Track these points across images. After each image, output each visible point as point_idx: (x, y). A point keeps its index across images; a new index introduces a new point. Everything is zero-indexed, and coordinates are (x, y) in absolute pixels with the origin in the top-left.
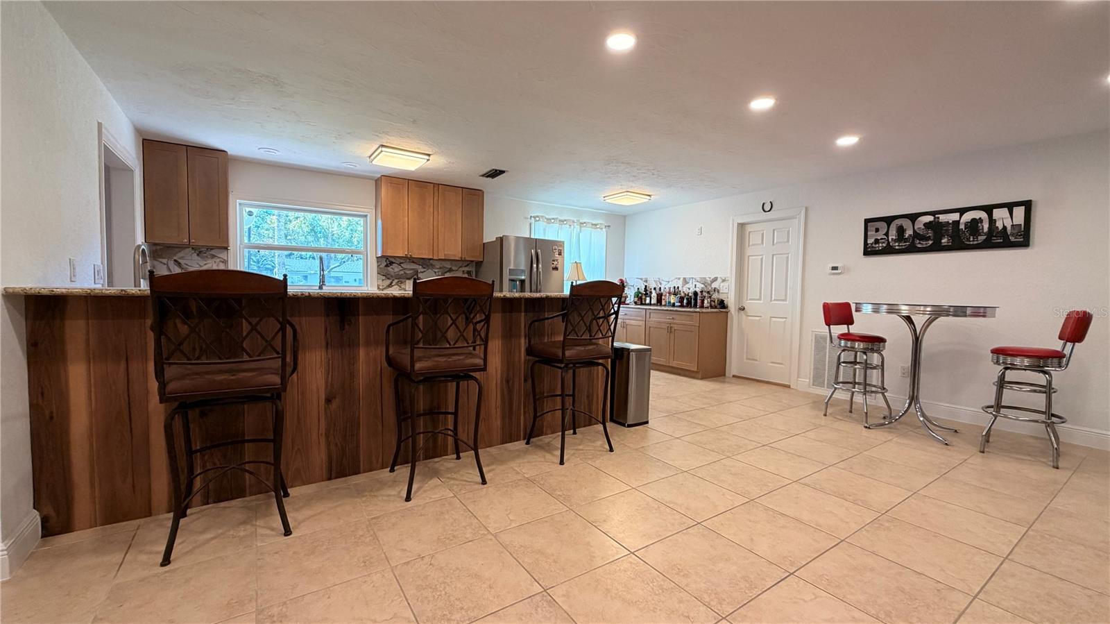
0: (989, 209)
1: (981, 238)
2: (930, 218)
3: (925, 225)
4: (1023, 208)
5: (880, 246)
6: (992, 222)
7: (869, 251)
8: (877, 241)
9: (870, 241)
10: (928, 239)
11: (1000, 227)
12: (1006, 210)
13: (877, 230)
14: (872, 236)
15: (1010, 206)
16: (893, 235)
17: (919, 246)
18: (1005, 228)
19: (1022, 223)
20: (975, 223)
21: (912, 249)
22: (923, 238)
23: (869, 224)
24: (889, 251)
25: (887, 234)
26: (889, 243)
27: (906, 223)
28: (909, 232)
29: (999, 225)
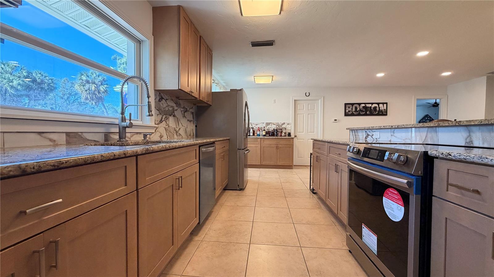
0: (378, 104)
1: (377, 112)
2: (364, 105)
3: (363, 107)
4: (386, 104)
5: (350, 113)
6: (379, 108)
7: (346, 115)
8: (349, 111)
9: (347, 111)
10: (363, 112)
11: (381, 110)
12: (382, 105)
13: (349, 107)
14: (348, 109)
16: (354, 110)
17: (361, 114)
19: (386, 109)
20: (375, 107)
21: (359, 115)
22: (362, 111)
23: (347, 105)
24: (352, 115)
25: (352, 109)
26: (353, 112)
27: (358, 106)
28: (358, 109)
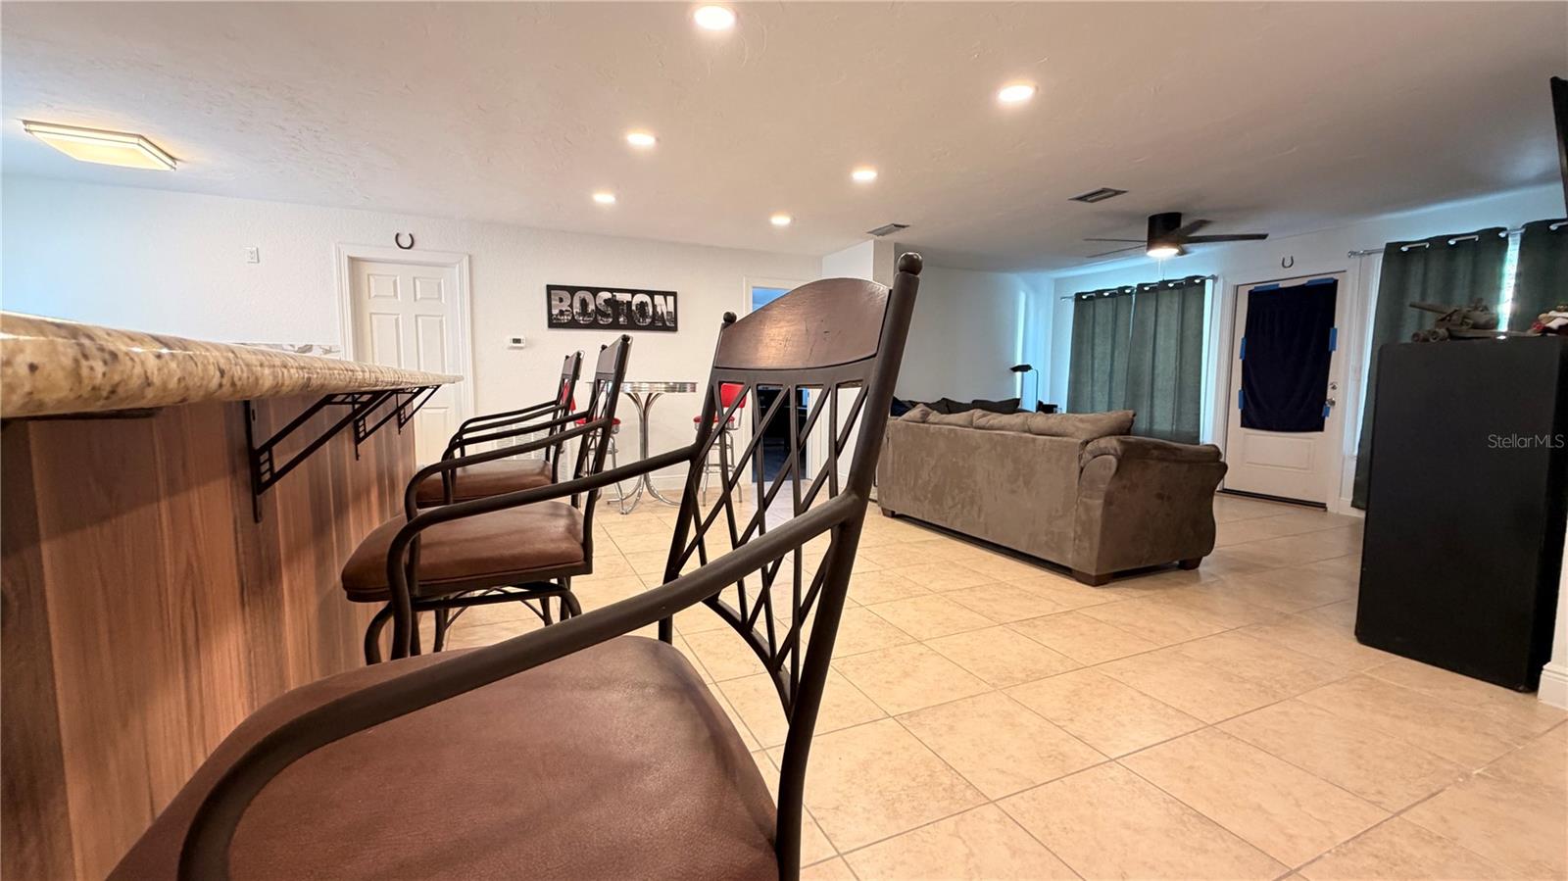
0: (651, 294)
1: (648, 320)
2: (607, 295)
3: (605, 301)
4: (672, 298)
5: (565, 319)
6: (654, 306)
7: (554, 323)
8: (562, 313)
9: (555, 312)
10: (608, 316)
11: (660, 313)
12: (662, 297)
13: (561, 300)
14: (557, 306)
15: (665, 294)
16: (577, 309)
17: (601, 322)
18: (662, 313)
19: (673, 310)
20: (642, 305)
21: (594, 325)
22: (605, 315)
23: (552, 292)
24: (573, 324)
25: (571, 306)
26: (573, 316)
27: (588, 296)
28: (591, 307)
29: (659, 310)
